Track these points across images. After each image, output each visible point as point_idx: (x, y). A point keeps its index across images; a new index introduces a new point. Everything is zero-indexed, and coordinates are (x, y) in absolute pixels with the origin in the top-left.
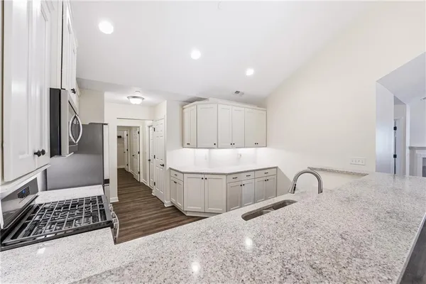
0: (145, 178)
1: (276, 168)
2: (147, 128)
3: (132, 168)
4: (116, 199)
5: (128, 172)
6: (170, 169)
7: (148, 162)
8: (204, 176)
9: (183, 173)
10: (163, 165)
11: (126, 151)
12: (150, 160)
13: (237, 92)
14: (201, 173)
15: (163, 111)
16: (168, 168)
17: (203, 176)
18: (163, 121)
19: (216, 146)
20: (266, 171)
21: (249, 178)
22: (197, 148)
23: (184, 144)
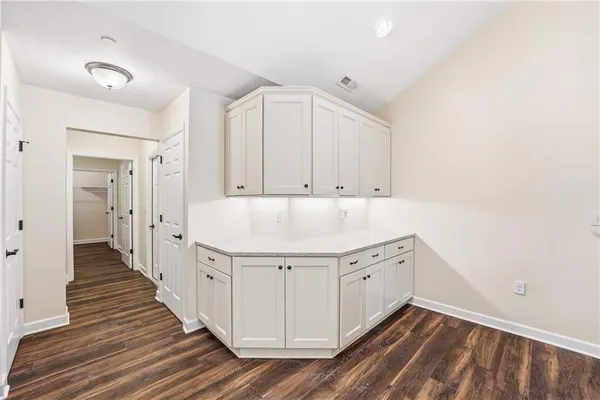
0: (144, 262)
1: (414, 236)
2: (148, 163)
3: (120, 242)
4: (64, 319)
5: (113, 250)
6: (198, 245)
7: (149, 230)
8: (285, 262)
9: (231, 256)
10: (180, 237)
11: (109, 210)
12: (153, 226)
13: (346, 80)
14: (278, 256)
15: (180, 115)
16: (190, 242)
17: (280, 262)
18: (179, 138)
19: (308, 190)
20: (401, 244)
21: (376, 259)
22: (263, 195)
23: (229, 188)
